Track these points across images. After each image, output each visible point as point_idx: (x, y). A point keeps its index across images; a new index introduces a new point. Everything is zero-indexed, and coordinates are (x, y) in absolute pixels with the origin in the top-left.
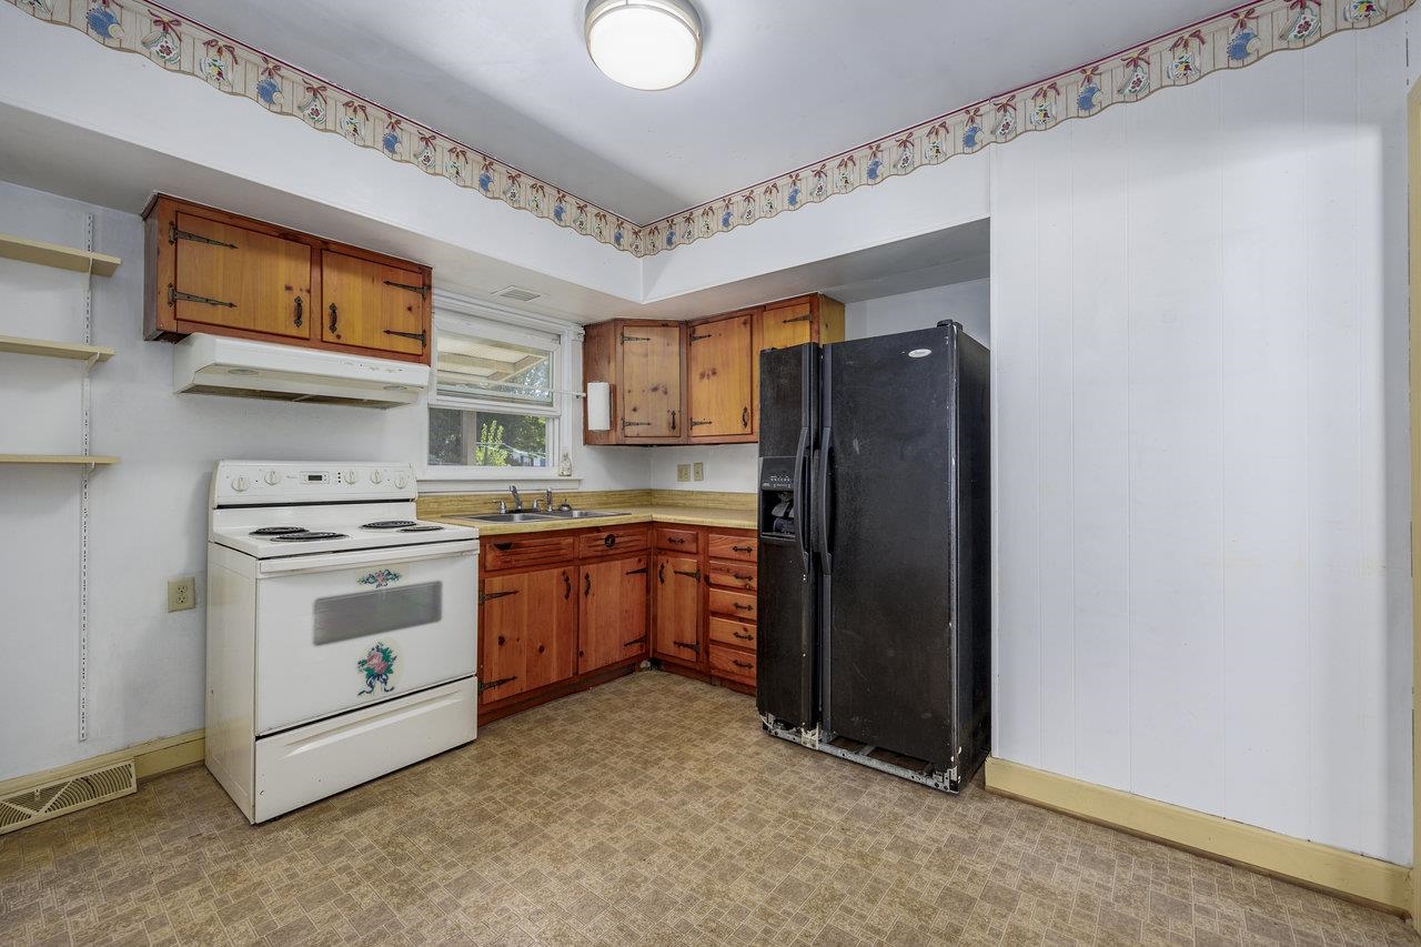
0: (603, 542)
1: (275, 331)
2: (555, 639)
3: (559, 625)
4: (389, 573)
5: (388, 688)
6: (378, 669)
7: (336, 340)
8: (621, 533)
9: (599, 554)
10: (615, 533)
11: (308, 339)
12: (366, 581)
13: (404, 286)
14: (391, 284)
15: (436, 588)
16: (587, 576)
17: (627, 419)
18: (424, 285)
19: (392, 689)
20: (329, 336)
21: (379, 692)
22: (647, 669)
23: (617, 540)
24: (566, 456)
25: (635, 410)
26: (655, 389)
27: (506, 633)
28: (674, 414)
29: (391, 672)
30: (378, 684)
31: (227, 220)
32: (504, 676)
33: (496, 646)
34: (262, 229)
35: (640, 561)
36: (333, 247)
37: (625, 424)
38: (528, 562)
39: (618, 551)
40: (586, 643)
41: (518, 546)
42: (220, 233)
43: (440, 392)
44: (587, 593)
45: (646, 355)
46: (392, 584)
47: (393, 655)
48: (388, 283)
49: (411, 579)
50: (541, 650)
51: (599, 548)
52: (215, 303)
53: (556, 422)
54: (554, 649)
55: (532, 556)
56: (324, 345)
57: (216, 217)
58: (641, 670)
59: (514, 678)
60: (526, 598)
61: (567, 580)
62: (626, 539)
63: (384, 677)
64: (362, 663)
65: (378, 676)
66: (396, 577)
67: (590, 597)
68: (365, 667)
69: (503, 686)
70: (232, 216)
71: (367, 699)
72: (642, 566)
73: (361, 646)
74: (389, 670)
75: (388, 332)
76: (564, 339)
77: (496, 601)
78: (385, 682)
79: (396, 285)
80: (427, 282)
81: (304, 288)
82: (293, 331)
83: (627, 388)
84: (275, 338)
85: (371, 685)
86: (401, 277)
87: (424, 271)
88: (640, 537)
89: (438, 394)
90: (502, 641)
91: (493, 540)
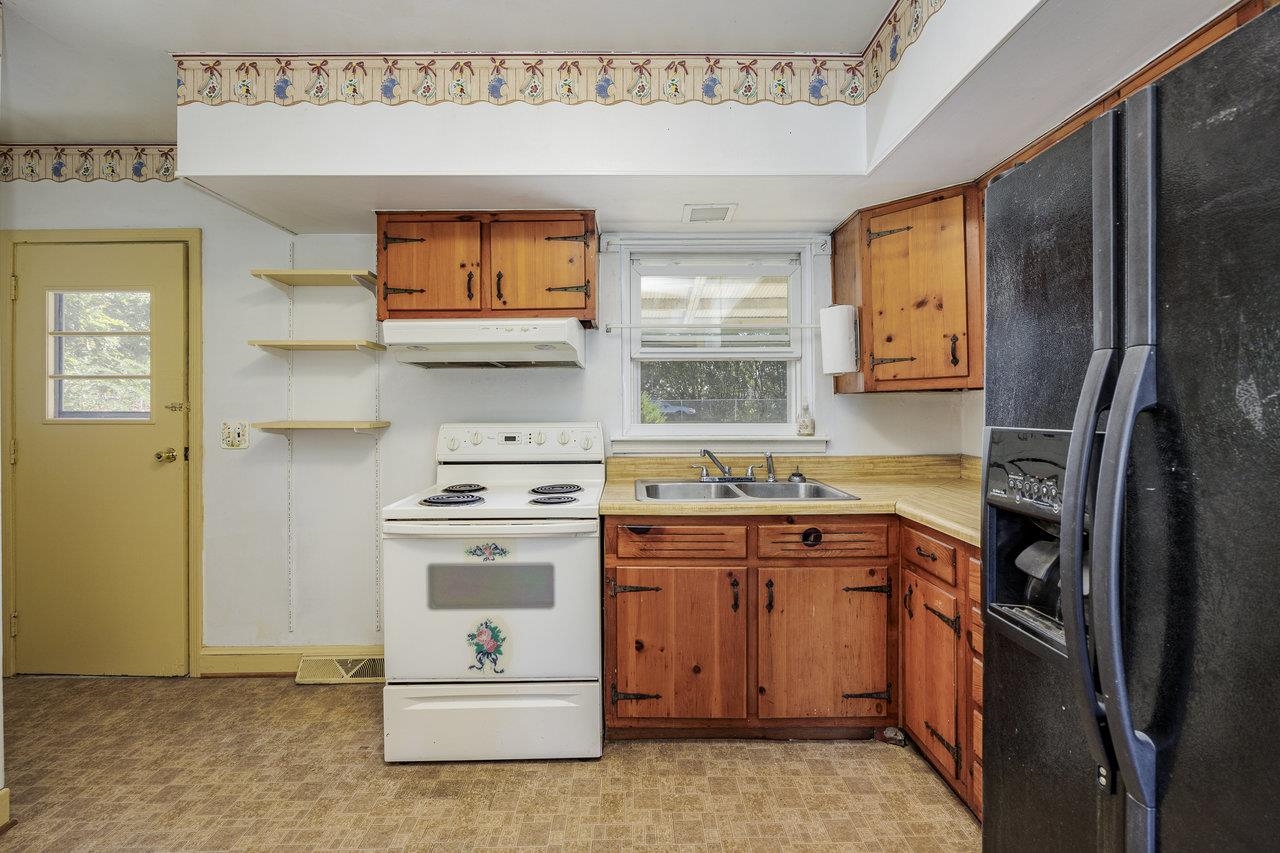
0: (797, 538)
1: (453, 308)
2: (716, 659)
3: (723, 644)
4: (496, 548)
5: (498, 669)
6: (489, 647)
7: (504, 307)
8: (834, 527)
9: (792, 554)
10: (820, 527)
11: (479, 310)
12: (473, 553)
13: (565, 238)
14: (552, 239)
15: (548, 571)
16: (770, 584)
17: (878, 354)
18: (586, 232)
19: (502, 671)
20: (497, 304)
21: (488, 672)
22: (897, 743)
23: (825, 538)
24: (806, 409)
25: (889, 339)
26: (921, 304)
27: (644, 638)
28: (955, 339)
29: (501, 653)
30: (487, 662)
31: (419, 218)
32: (644, 691)
33: (632, 651)
34: (444, 217)
35: (872, 573)
36: (501, 217)
37: (877, 362)
38: (676, 554)
39: (828, 554)
40: (771, 676)
41: (661, 532)
42: (414, 231)
43: (645, 344)
44: (770, 606)
45: (906, 254)
46: (499, 560)
47: (502, 636)
48: (549, 239)
49: (519, 556)
50: (697, 670)
51: (793, 546)
52: (410, 292)
53: (798, 365)
54: (715, 673)
55: (681, 546)
56: (494, 313)
57: (409, 218)
58: (886, 740)
59: (657, 697)
60: (672, 599)
61: (735, 584)
62: (845, 537)
63: (493, 656)
64: (472, 637)
65: (488, 654)
66: (503, 552)
67: (775, 615)
68: (475, 641)
69: (640, 702)
70: (422, 214)
71: (475, 675)
72: (878, 580)
73: (470, 619)
74: (497, 650)
75: (549, 290)
76: (806, 257)
77: (631, 596)
78: (495, 661)
79: (556, 238)
80: (590, 227)
81: (475, 262)
82: (465, 304)
83: (876, 307)
84: (452, 313)
85: (480, 661)
86: (564, 229)
87: (587, 216)
88: (875, 538)
89: (643, 346)
90: (640, 646)
91: (628, 521)
